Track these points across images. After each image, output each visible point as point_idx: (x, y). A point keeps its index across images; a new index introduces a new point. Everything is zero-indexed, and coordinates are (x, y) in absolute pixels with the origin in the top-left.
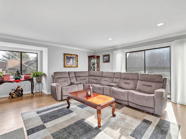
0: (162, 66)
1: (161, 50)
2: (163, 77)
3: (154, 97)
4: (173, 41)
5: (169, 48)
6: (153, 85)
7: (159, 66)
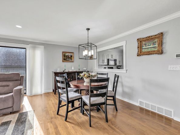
0: (16, 65)
1: (18, 50)
2: (21, 75)
3: (12, 95)
4: (28, 44)
5: (25, 49)
6: (11, 84)
7: (13, 65)
